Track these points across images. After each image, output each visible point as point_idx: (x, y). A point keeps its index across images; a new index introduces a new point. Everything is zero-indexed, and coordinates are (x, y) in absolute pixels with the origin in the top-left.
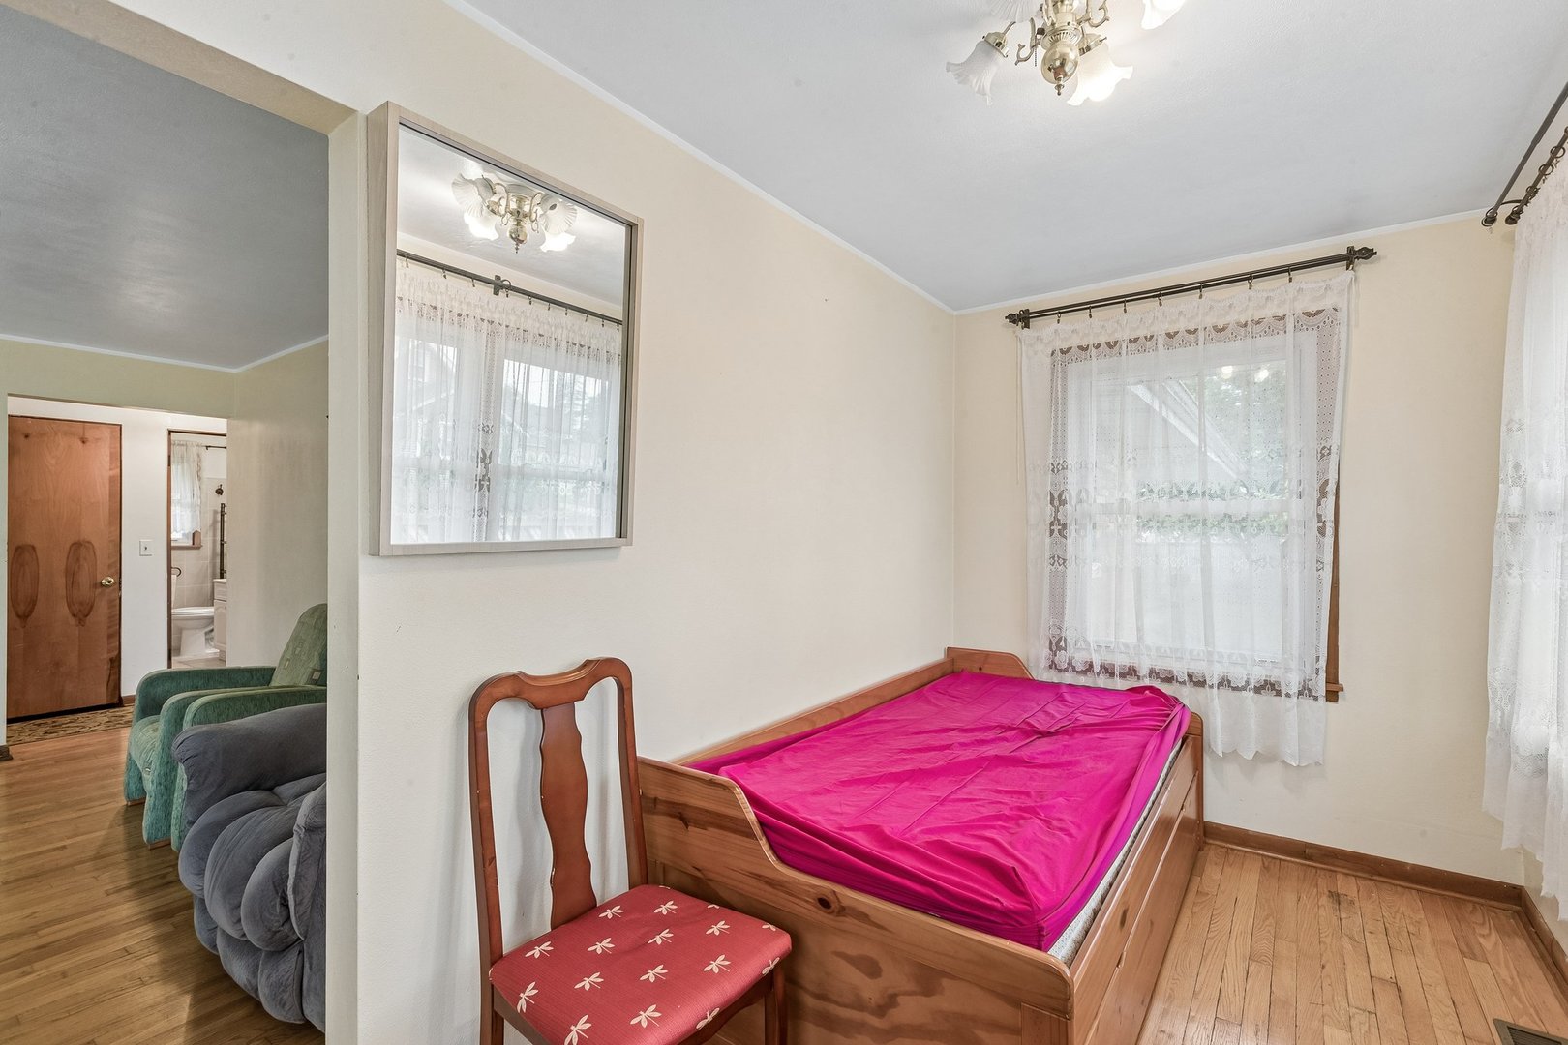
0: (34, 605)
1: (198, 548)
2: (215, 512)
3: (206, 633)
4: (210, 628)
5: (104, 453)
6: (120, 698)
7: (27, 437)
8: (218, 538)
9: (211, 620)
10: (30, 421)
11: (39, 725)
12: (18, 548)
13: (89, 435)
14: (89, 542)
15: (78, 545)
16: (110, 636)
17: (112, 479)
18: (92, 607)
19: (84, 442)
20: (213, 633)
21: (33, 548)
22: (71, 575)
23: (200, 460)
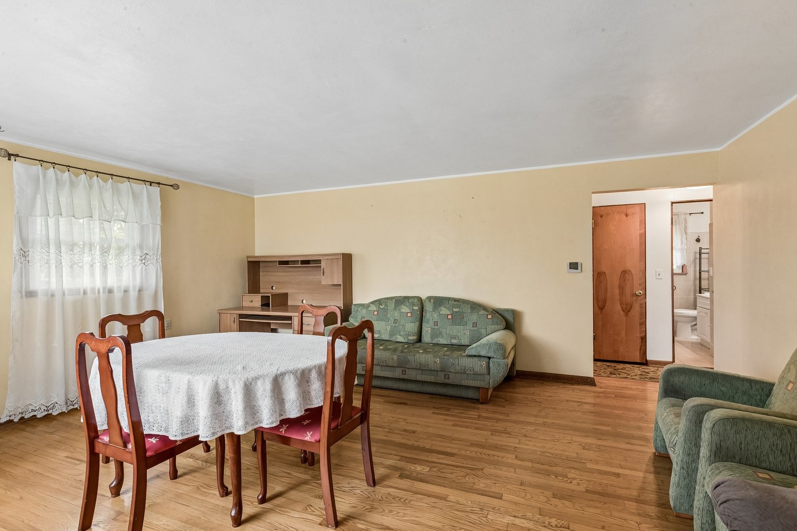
0: (605, 303)
1: (686, 274)
2: (696, 253)
3: (692, 326)
4: (694, 323)
5: (637, 220)
6: (646, 360)
7: (601, 216)
8: (698, 269)
9: (695, 318)
10: (602, 208)
11: (608, 366)
12: (598, 273)
13: (630, 211)
14: (630, 271)
15: (624, 272)
16: (641, 324)
17: (641, 235)
18: (632, 306)
19: (627, 216)
20: (696, 327)
21: (605, 273)
22: (621, 288)
23: (686, 222)
